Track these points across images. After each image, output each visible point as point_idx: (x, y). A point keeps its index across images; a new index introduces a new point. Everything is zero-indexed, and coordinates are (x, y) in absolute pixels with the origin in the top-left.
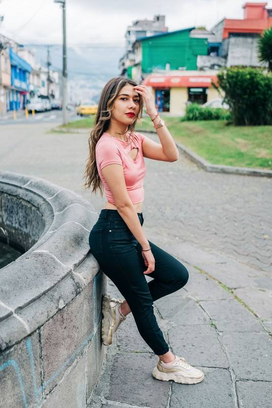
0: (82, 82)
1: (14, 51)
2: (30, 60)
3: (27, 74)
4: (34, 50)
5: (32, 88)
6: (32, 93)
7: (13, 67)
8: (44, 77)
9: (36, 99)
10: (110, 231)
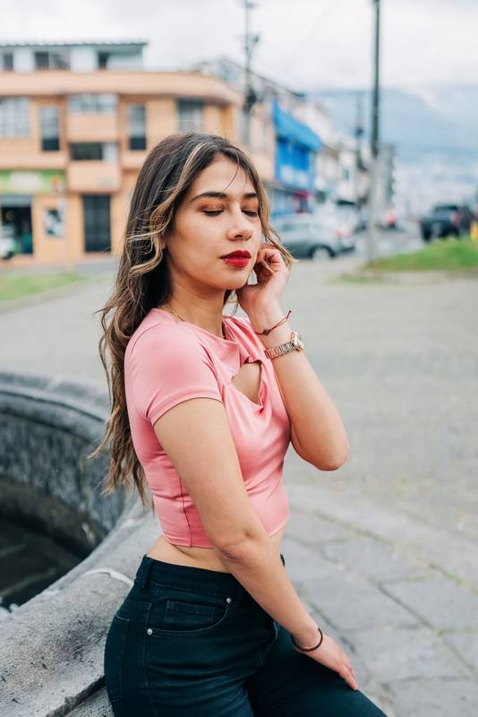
0: (438, 169)
1: (284, 106)
2: (318, 125)
3: (311, 156)
4: (329, 103)
5: (320, 184)
6: (321, 196)
7: (282, 141)
8: (348, 160)
9: (329, 206)
10: (150, 631)
